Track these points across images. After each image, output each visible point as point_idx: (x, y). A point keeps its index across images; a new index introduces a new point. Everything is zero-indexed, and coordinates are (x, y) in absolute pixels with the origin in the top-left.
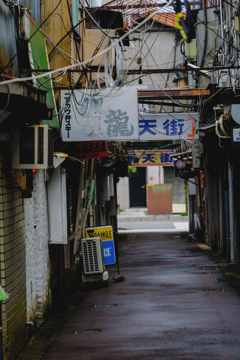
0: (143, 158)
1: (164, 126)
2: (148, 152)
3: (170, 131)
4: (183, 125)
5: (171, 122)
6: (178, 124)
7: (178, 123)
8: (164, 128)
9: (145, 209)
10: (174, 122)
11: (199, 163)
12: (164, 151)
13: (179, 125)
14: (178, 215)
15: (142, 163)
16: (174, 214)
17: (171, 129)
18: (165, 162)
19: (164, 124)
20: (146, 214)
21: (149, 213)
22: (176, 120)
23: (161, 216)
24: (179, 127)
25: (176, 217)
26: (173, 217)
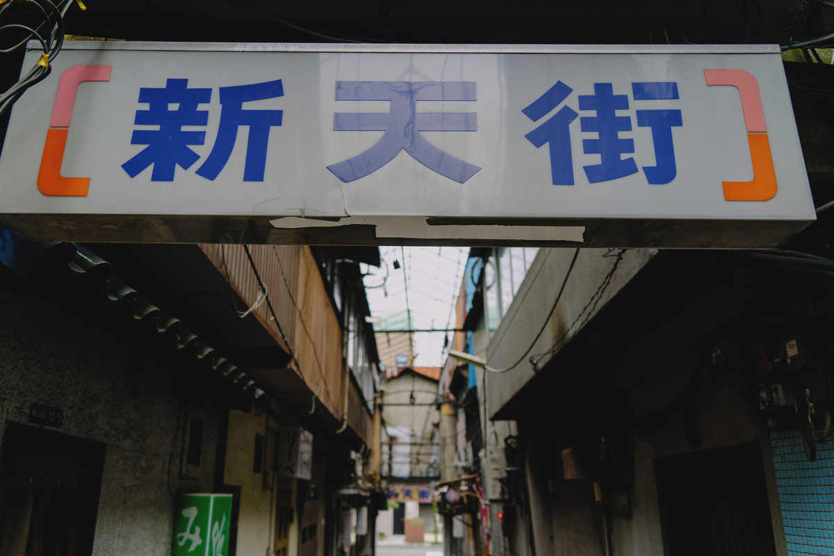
1: (533, 125)
2: (407, 487)
3: (581, 160)
4: (675, 118)
5: (585, 102)
6: (640, 113)
7: (636, 105)
8: (536, 138)
10: (603, 97)
11: (498, 490)
13: (645, 118)
17: (589, 147)
19: (533, 111)
22: (621, 88)
24: (647, 132)
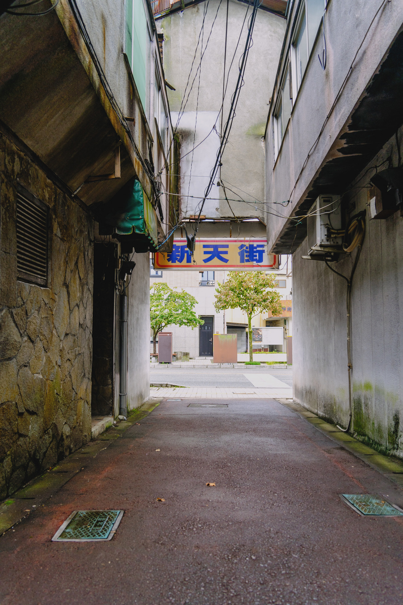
0: (205, 253)
9: (212, 358)
12: (247, 241)
14: (243, 364)
15: (203, 263)
16: (238, 362)
18: (248, 261)
20: (212, 362)
21: (214, 361)
23: (226, 365)
25: (240, 366)
26: (238, 366)
